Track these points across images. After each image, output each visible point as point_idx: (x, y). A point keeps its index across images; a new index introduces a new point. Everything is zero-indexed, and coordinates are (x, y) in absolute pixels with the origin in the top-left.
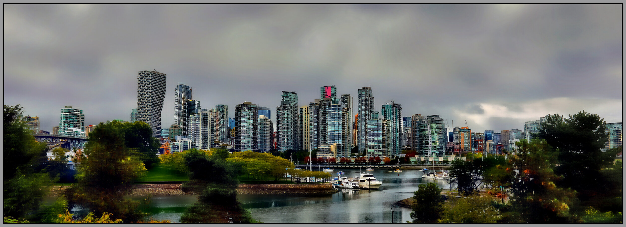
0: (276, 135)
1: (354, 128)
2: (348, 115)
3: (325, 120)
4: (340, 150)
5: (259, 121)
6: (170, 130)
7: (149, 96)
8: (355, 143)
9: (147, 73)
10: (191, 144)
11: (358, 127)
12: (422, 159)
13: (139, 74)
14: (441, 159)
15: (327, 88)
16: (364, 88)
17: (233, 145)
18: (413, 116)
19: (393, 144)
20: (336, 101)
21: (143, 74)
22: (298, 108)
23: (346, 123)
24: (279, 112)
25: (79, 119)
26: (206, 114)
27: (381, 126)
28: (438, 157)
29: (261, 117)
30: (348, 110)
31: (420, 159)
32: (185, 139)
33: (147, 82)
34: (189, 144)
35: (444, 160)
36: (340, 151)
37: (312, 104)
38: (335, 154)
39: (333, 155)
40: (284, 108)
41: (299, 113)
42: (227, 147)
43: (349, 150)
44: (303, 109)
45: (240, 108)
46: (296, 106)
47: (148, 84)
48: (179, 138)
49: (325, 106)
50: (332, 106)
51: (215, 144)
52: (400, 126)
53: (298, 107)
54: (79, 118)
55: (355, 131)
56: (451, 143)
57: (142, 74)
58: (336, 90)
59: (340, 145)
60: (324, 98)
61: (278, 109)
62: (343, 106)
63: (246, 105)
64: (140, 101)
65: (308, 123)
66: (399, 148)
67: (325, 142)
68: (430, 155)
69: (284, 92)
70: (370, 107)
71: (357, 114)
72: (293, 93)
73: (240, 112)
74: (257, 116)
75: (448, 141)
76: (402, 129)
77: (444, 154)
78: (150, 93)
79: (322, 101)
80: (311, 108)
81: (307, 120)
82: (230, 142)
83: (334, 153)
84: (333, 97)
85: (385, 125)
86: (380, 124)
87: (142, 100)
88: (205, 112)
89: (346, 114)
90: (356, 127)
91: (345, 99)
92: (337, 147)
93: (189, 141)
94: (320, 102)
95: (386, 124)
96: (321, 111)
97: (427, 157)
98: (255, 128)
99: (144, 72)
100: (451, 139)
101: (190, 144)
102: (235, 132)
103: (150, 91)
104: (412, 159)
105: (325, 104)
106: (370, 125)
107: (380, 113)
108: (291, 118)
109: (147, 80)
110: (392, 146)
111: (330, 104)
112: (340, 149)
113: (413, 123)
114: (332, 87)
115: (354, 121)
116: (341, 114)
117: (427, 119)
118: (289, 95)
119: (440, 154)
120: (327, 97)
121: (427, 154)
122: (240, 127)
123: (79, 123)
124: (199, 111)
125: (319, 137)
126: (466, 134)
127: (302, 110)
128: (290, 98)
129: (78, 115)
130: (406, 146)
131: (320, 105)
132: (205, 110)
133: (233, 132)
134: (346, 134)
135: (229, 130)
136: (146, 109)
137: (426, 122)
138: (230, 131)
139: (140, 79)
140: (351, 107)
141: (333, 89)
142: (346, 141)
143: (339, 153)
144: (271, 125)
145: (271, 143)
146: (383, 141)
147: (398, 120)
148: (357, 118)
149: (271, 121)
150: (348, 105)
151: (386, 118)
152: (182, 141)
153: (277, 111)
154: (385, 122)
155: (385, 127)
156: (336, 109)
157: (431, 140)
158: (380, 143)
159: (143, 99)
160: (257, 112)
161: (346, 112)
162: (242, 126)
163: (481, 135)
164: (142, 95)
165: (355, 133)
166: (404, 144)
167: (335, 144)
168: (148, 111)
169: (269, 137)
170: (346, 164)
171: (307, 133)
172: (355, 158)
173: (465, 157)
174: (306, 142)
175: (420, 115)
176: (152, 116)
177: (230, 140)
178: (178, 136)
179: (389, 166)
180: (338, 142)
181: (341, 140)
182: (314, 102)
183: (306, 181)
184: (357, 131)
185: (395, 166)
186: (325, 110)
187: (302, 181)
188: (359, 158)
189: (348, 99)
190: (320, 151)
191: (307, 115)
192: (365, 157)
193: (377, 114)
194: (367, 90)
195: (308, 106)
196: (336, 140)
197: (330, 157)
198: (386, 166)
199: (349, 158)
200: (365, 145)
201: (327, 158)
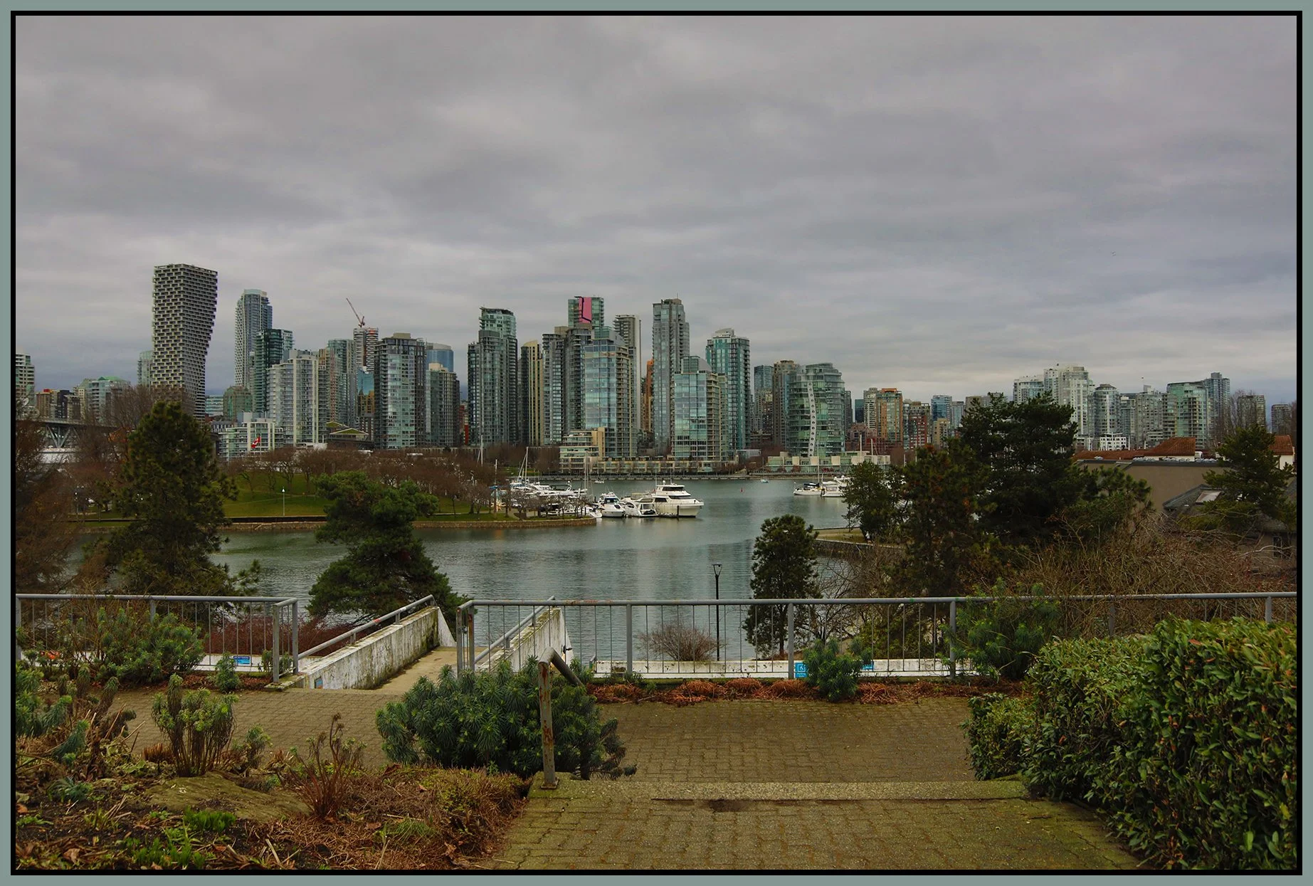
0: (466, 407)
1: (643, 391)
2: (630, 362)
3: (578, 374)
4: (612, 442)
5: (428, 378)
6: (226, 397)
7: (179, 322)
8: (647, 426)
9: (173, 270)
10: (274, 431)
11: (652, 389)
12: (796, 460)
13: (157, 271)
14: (836, 461)
15: (583, 301)
16: (667, 302)
17: (370, 432)
18: (775, 365)
19: (731, 427)
20: (603, 331)
21: (165, 271)
22: (516, 346)
23: (625, 381)
24: (474, 355)
25: (23, 377)
26: (308, 362)
27: (705, 389)
28: (829, 455)
29: (434, 366)
30: (631, 352)
31: (791, 463)
32: (260, 421)
33: (174, 290)
34: (269, 431)
35: (843, 462)
36: (614, 445)
37: (547, 338)
38: (600, 451)
39: (596, 455)
40: (485, 346)
41: (519, 356)
42: (355, 436)
43: (632, 441)
44: (527, 348)
45: (385, 346)
46: (512, 342)
47: (177, 293)
48: (247, 417)
49: (578, 342)
50: (595, 342)
51: (329, 430)
52: (747, 386)
53: (516, 344)
54: (23, 373)
55: (647, 398)
56: (860, 424)
57: (162, 272)
58: (602, 306)
59: (613, 430)
60: (577, 324)
61: (472, 350)
62: (620, 342)
63: (399, 340)
64: (159, 334)
65: (539, 382)
66: (743, 437)
67: (578, 425)
68: (812, 453)
69: (484, 310)
70: (681, 343)
71: (650, 359)
72: (504, 312)
73: (385, 356)
74: (424, 364)
75: (854, 420)
76: (753, 392)
77: (843, 449)
78: (181, 314)
79: (572, 330)
80: (546, 348)
81: (536, 372)
82: (361, 424)
83: (600, 449)
84: (597, 322)
85: (713, 385)
86: (703, 382)
87: (164, 330)
88: (306, 357)
89: (625, 361)
90: (649, 389)
91: (625, 324)
92: (606, 434)
93: (272, 424)
94: (567, 332)
95: (715, 382)
96: (570, 353)
97: (805, 456)
98: (419, 392)
99: (168, 267)
100: (860, 415)
101: (271, 431)
102: (373, 403)
103: (182, 310)
104: (774, 462)
105: (578, 337)
106: (680, 384)
107: (703, 357)
108: (501, 370)
109: (173, 285)
110: (731, 432)
111: (590, 337)
112: (614, 440)
113: (777, 380)
114: (594, 299)
115: (644, 374)
116: (614, 360)
117: (805, 371)
118: (495, 316)
119: (835, 449)
120: (584, 321)
121: (806, 450)
122: (385, 390)
123: (23, 385)
124: (293, 355)
125: (565, 413)
126: (891, 404)
127: (525, 350)
128: (497, 322)
129: (21, 367)
130: (760, 432)
131: (566, 340)
132: (306, 352)
133: (369, 402)
134: (626, 406)
135: (359, 398)
136: (172, 352)
137: (803, 380)
138: (362, 402)
139: (157, 284)
140: (638, 346)
141: (597, 303)
142: (626, 421)
143: (611, 450)
144: (456, 384)
145: (456, 428)
146: (710, 421)
147: (742, 373)
148: (651, 368)
149: (454, 376)
150: (629, 340)
151: (715, 368)
152: (253, 425)
153: (469, 354)
154: (712, 379)
155: (713, 390)
156: (604, 349)
157: (814, 420)
158: (703, 427)
159: (165, 328)
160: (423, 356)
161: (626, 355)
162: (389, 388)
163: (923, 407)
164: (163, 319)
165: (647, 402)
166: (756, 427)
167: (602, 429)
168: (175, 356)
169: (450, 414)
170: (626, 474)
171: (537, 405)
172: (647, 459)
173: (889, 456)
174: (537, 424)
175: (792, 362)
176: (185, 368)
177: (361, 421)
178: (245, 413)
179: (723, 477)
180: (609, 424)
181: (614, 420)
182: (553, 333)
183: (539, 514)
184: (650, 398)
185: (736, 476)
186: (578, 352)
187: (529, 514)
188: (656, 459)
189: (629, 325)
190: (567, 444)
191: (536, 362)
192: (668, 456)
193: (696, 360)
194: (674, 306)
195: (541, 341)
196: (603, 420)
197: (591, 458)
198: (716, 477)
199: (633, 459)
200: (668, 431)
201: (585, 461)
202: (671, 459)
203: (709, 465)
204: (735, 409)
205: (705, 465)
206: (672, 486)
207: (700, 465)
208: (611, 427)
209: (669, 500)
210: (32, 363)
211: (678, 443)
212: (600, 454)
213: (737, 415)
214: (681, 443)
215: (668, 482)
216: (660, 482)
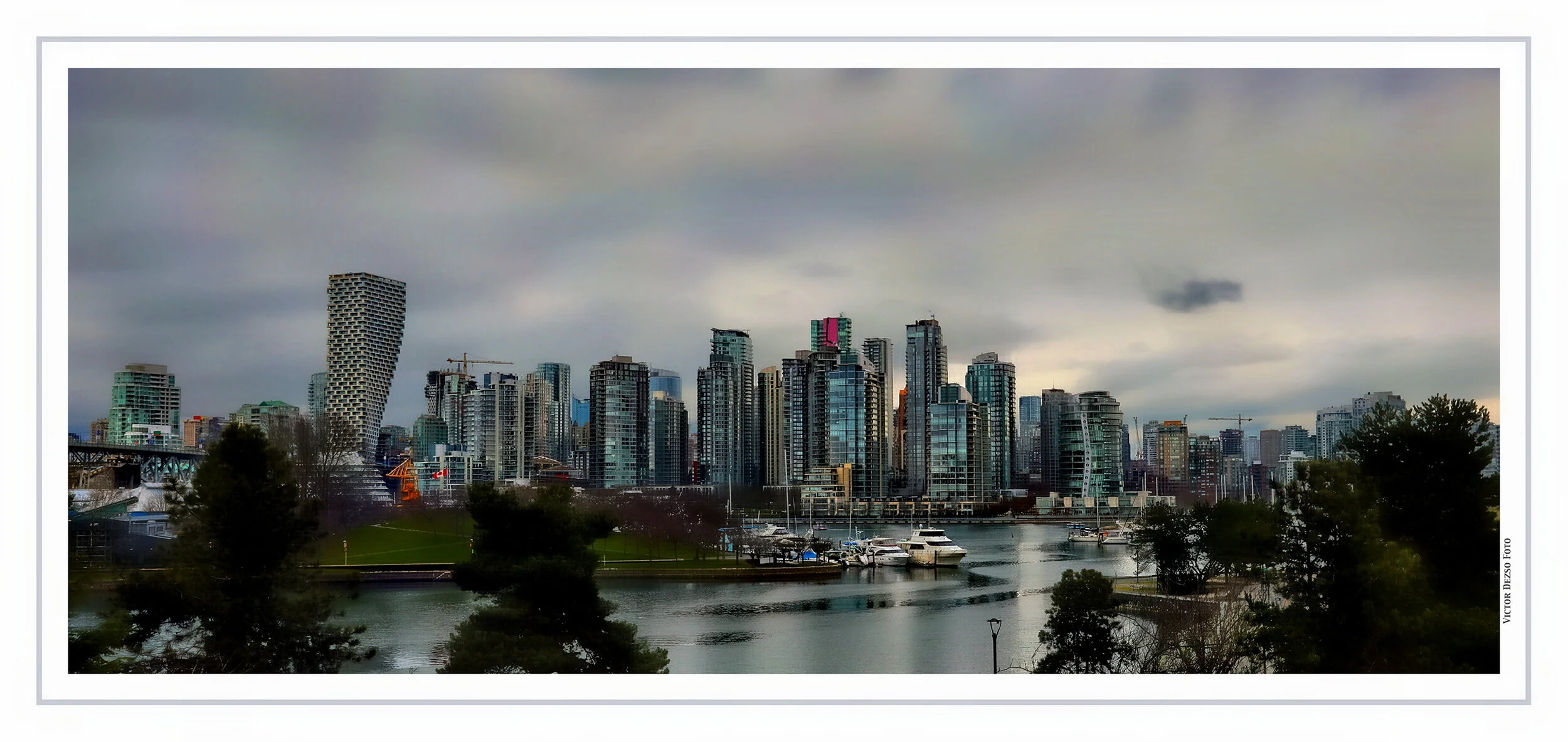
0: (695, 442)
1: (895, 425)
2: (880, 391)
3: (822, 405)
4: (860, 481)
5: (652, 407)
7: (359, 340)
8: (900, 464)
9: (352, 280)
10: (471, 466)
11: (906, 422)
12: (1067, 502)
13: (332, 281)
14: (1113, 503)
15: (828, 323)
16: (922, 323)
17: (585, 470)
18: (1044, 395)
19: (994, 464)
20: (850, 357)
21: (342, 281)
22: (752, 373)
23: (875, 412)
24: (704, 382)
25: (165, 401)
26: (513, 387)
27: (965, 420)
28: (1105, 496)
29: (658, 395)
30: (882, 379)
31: (1062, 505)
32: (455, 454)
33: (353, 303)
34: (466, 466)
35: (1122, 503)
36: (862, 484)
37: (787, 363)
38: (846, 492)
39: (841, 495)
40: (717, 372)
41: (756, 384)
42: (567, 474)
43: (883, 480)
44: (764, 374)
45: (602, 372)
46: (748, 368)
47: (357, 307)
48: (439, 451)
49: (822, 368)
50: (841, 368)
51: (537, 466)
52: (1012, 419)
53: (752, 370)
54: (165, 397)
55: (900, 432)
57: (339, 282)
58: (849, 328)
59: (861, 467)
60: (821, 348)
61: (702, 377)
62: (869, 368)
63: (619, 364)
64: (335, 354)
65: (777, 414)
66: (1009, 475)
67: (823, 463)
68: (1086, 493)
69: (716, 331)
70: (938, 370)
71: (904, 388)
72: (739, 334)
73: (602, 382)
74: (647, 392)
76: (1018, 426)
77: (1121, 489)
78: (361, 331)
79: (815, 355)
80: (786, 375)
81: (775, 403)
82: (575, 460)
83: (847, 489)
84: (844, 346)
85: (974, 416)
86: (963, 413)
87: (341, 349)
88: (509, 382)
89: (875, 390)
90: (902, 422)
92: (853, 472)
93: (468, 460)
94: (810, 356)
95: (977, 414)
96: (813, 380)
97: (1079, 497)
98: (642, 424)
99: (346, 276)
101: (468, 467)
102: (589, 436)
103: (362, 326)
104: (1044, 504)
105: (822, 362)
106: (937, 416)
107: (963, 385)
108: (735, 399)
109: (352, 297)
110: (994, 470)
111: (835, 362)
112: (862, 478)
113: (1046, 413)
114: (840, 320)
115: (897, 406)
116: (863, 389)
117: (1078, 401)
118: (729, 338)
119: (1112, 489)
120: (829, 344)
121: (1080, 491)
122: (603, 421)
123: (165, 411)
124: (494, 380)
125: (807, 448)
126: (1175, 440)
127: (762, 378)
128: (731, 346)
129: (163, 389)
131: (809, 366)
132: (510, 377)
133: (585, 436)
134: (876, 440)
135: (573, 430)
136: (351, 375)
137: (1076, 411)
138: (576, 432)
139: (333, 296)
140: (889, 373)
141: (844, 324)
142: (876, 458)
143: (858, 489)
144: (684, 415)
145: (683, 465)
146: (970, 457)
147: (1007, 404)
148: (904, 398)
149: (682, 406)
150: (881, 367)
151: (977, 398)
152: (447, 459)
153: (699, 380)
154: (974, 410)
155: (975, 422)
156: (851, 375)
157: (1089, 456)
158: (963, 464)
159: (343, 347)
160: (646, 383)
161: (875, 383)
162: (607, 418)
163: (1212, 443)
164: (339, 337)
165: (900, 436)
167: (848, 466)
168: (355, 379)
169: (677, 448)
170: (876, 517)
171: (775, 439)
172: (899, 500)
173: (1174, 497)
174: (775, 460)
175: (1063, 391)
176: (366, 393)
177: (575, 456)
178: (437, 445)
179: (986, 520)
180: (857, 461)
181: (862, 456)
182: (795, 358)
183: (775, 560)
184: (903, 432)
185: (999, 519)
186: (821, 377)
187: (763, 561)
188: (910, 500)
189: (880, 349)
190: (809, 483)
191: (775, 391)
192: (924, 497)
193: (956, 388)
194: (930, 329)
195: (780, 368)
196: (850, 456)
197: (836, 499)
198: (977, 520)
199: (884, 500)
200: (924, 468)
201: (829, 501)
202: (926, 500)
203: (969, 506)
204: (998, 444)
205: (965, 506)
206: (931, 530)
207: (960, 507)
208: (859, 464)
209: (927, 546)
210: (177, 385)
211: (935, 482)
212: (847, 494)
213: (1001, 451)
214: (938, 482)
215: (926, 526)
216: (916, 525)
